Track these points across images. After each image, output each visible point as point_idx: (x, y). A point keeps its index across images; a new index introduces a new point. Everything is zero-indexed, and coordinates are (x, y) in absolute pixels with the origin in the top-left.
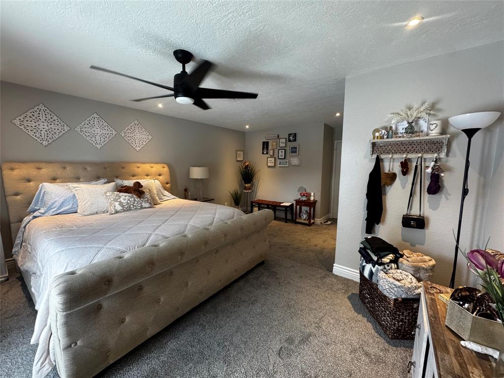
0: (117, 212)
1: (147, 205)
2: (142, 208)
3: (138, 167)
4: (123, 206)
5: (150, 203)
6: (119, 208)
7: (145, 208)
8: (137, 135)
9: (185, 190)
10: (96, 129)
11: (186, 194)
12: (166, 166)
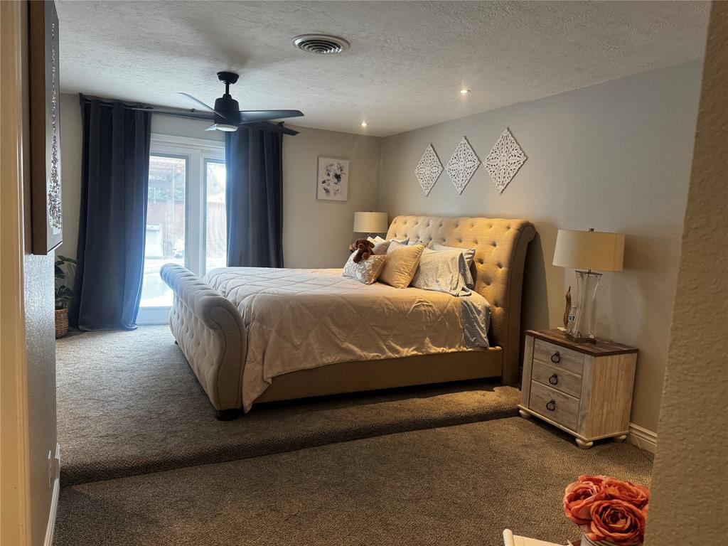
0: (344, 275)
8: (503, 159)
9: (569, 300)
10: (460, 164)
11: (567, 312)
12: (515, 224)
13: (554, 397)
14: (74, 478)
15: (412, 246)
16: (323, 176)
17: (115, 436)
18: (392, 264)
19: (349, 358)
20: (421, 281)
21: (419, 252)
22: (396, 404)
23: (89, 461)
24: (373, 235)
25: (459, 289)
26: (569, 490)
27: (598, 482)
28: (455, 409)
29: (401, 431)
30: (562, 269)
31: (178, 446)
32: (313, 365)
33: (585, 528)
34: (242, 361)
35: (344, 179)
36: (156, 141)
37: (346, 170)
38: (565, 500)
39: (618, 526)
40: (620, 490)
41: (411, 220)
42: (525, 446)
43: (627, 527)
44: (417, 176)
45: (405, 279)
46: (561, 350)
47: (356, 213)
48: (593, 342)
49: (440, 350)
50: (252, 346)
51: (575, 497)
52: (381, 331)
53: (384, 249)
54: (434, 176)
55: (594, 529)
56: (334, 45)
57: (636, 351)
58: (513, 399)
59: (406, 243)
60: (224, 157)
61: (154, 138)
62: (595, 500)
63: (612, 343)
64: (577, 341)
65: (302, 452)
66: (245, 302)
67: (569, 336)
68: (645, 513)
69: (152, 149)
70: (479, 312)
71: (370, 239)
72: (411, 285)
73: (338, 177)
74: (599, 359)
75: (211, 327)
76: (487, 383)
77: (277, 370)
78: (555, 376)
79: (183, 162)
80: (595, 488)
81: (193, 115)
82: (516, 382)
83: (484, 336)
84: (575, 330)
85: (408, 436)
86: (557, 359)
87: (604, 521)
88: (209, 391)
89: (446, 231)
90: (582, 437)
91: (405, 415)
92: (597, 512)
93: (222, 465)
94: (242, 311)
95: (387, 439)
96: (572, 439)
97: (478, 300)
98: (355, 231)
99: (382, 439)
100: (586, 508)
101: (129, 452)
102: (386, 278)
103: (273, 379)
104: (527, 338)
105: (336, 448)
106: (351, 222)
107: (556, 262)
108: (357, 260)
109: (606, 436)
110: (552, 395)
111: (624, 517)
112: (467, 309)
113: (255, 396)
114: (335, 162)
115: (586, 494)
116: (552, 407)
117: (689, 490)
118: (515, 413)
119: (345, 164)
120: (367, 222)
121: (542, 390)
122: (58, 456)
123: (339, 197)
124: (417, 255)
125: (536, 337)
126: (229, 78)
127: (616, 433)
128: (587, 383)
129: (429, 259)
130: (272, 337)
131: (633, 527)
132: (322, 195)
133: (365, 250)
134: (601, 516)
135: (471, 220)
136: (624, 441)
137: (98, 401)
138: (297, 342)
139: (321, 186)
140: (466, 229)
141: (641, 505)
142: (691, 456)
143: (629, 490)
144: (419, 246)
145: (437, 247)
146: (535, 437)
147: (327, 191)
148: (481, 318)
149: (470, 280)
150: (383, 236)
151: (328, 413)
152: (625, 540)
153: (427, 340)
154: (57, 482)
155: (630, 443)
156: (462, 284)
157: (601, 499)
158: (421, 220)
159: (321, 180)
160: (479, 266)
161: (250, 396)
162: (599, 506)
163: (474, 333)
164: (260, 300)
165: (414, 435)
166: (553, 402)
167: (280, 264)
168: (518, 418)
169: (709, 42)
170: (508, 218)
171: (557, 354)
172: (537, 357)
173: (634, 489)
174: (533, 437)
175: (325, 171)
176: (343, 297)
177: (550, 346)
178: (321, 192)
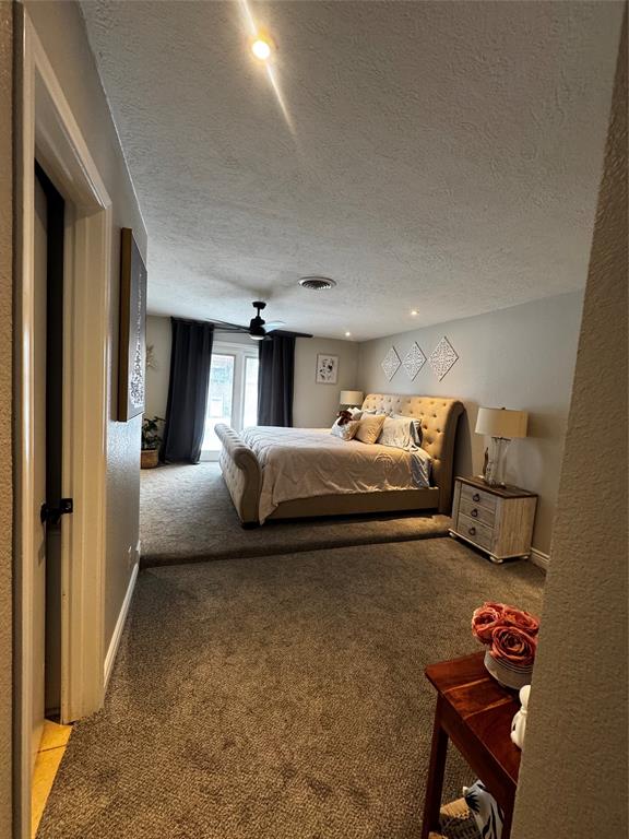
8: (442, 358)
9: (486, 456)
10: (412, 360)
11: (486, 466)
12: (449, 403)
13: (474, 525)
14: (148, 563)
15: (378, 416)
16: (320, 364)
17: (177, 536)
18: (364, 427)
19: (331, 492)
20: (383, 440)
21: (383, 419)
22: (362, 525)
23: (158, 552)
24: (353, 407)
25: (410, 446)
26: (476, 614)
27: (499, 609)
28: (403, 530)
29: (364, 544)
30: (482, 435)
31: (215, 545)
32: (306, 496)
33: (488, 647)
34: (259, 491)
35: (334, 370)
36: (216, 345)
37: (336, 363)
38: (473, 622)
39: (514, 649)
40: (516, 618)
41: (378, 397)
42: (452, 559)
43: (521, 650)
44: (383, 368)
45: (373, 438)
46: (480, 492)
47: (342, 392)
48: (504, 487)
49: (395, 488)
50: (265, 481)
51: (480, 621)
52: (354, 474)
53: (359, 417)
54: (395, 368)
55: (494, 648)
56: (326, 284)
57: (536, 496)
58: (445, 524)
59: (374, 413)
60: (257, 355)
61: (215, 343)
62: (496, 625)
63: (518, 489)
64: (492, 486)
65: (296, 555)
66: (263, 451)
67: (486, 483)
68: (535, 640)
69: (213, 350)
70: (423, 463)
71: (349, 410)
72: (377, 442)
73: (330, 368)
74: (508, 500)
75: (239, 467)
76: (427, 513)
77: (283, 498)
78: (476, 511)
79: (232, 358)
80: (496, 614)
81: (238, 329)
82: (448, 513)
83: (426, 479)
84: (490, 479)
85: (368, 548)
86: (477, 498)
87: (503, 644)
88: (238, 508)
89: (402, 405)
90: (494, 556)
91: (368, 533)
92: (497, 636)
93: (242, 560)
94: (260, 458)
95: (354, 549)
96: (487, 557)
97: (423, 455)
98: (340, 403)
99: (351, 549)
100: (489, 631)
101: (184, 547)
102: (359, 437)
103: (279, 504)
104: (456, 483)
105: (319, 553)
106: (339, 398)
107: (478, 430)
108: (340, 424)
109: (514, 556)
111: (519, 642)
112: (414, 461)
113: (267, 515)
114: (329, 358)
115: (489, 619)
116: (473, 532)
117: (570, 647)
118: (446, 534)
119: (335, 359)
120: (349, 398)
121: (466, 520)
122: (138, 548)
123: (330, 381)
124: (381, 422)
125: (462, 481)
126: (260, 306)
127: (521, 554)
128: (498, 517)
129: (389, 425)
130: (279, 476)
131: (526, 652)
132: (320, 379)
133: (345, 417)
134: (500, 639)
135: (419, 399)
136: (526, 560)
137: (169, 511)
138: (296, 480)
139: (319, 373)
140: (415, 405)
141: (533, 633)
142: (573, 618)
143: (524, 619)
144: (383, 415)
145: (396, 416)
146: (460, 554)
147: (323, 377)
148: (424, 467)
149: (418, 440)
150: (360, 407)
151: (315, 528)
152: (519, 661)
153: (386, 481)
154: (136, 566)
155: (531, 562)
156: (412, 443)
157: (501, 625)
158: (385, 397)
159: (319, 370)
160: (424, 430)
161: (263, 516)
162: (499, 631)
163: (419, 476)
164: (274, 449)
165: (374, 546)
166: (474, 529)
167: (290, 425)
168: (448, 539)
169: (590, 276)
170: (445, 398)
171: (477, 495)
172: (463, 497)
173: (528, 618)
174: (458, 552)
175: (322, 364)
176: (328, 450)
177: (473, 489)
178: (319, 377)
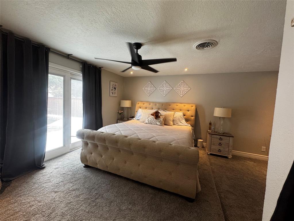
0: (146, 123)
1: (159, 124)
2: (156, 124)
3: (177, 106)
4: (148, 121)
5: (161, 123)
6: (147, 122)
7: (158, 125)
8: (182, 89)
10: (164, 88)
11: (210, 127)
16: (111, 87)
20: (175, 123)
35: (117, 89)
37: (117, 86)
44: (144, 90)
46: (222, 137)
47: (121, 101)
54: (152, 90)
73: (115, 88)
78: (220, 143)
79: (62, 78)
89: (166, 107)
98: (121, 106)
102: (166, 123)
106: (120, 104)
110: (219, 148)
114: (114, 83)
119: (117, 84)
121: (215, 147)
123: (116, 95)
128: (231, 144)
132: (111, 94)
139: (111, 91)
147: (113, 93)
159: (111, 90)
166: (220, 150)
170: (191, 104)
171: (221, 138)
175: (112, 86)
177: (218, 136)
178: (111, 93)
